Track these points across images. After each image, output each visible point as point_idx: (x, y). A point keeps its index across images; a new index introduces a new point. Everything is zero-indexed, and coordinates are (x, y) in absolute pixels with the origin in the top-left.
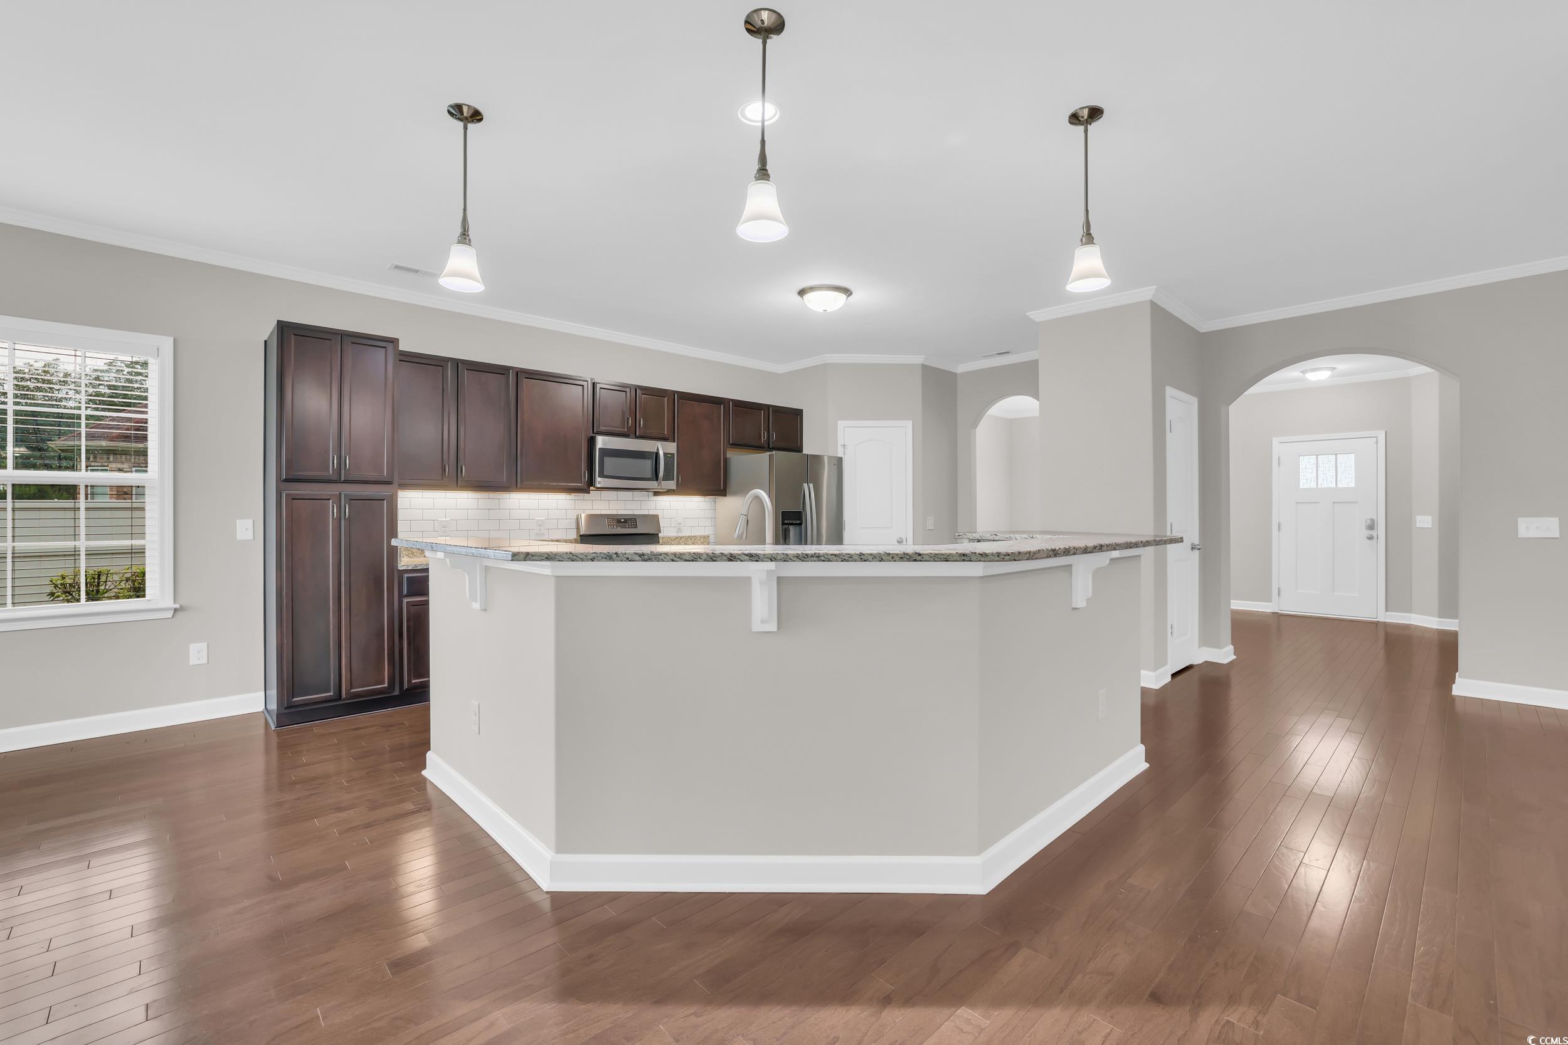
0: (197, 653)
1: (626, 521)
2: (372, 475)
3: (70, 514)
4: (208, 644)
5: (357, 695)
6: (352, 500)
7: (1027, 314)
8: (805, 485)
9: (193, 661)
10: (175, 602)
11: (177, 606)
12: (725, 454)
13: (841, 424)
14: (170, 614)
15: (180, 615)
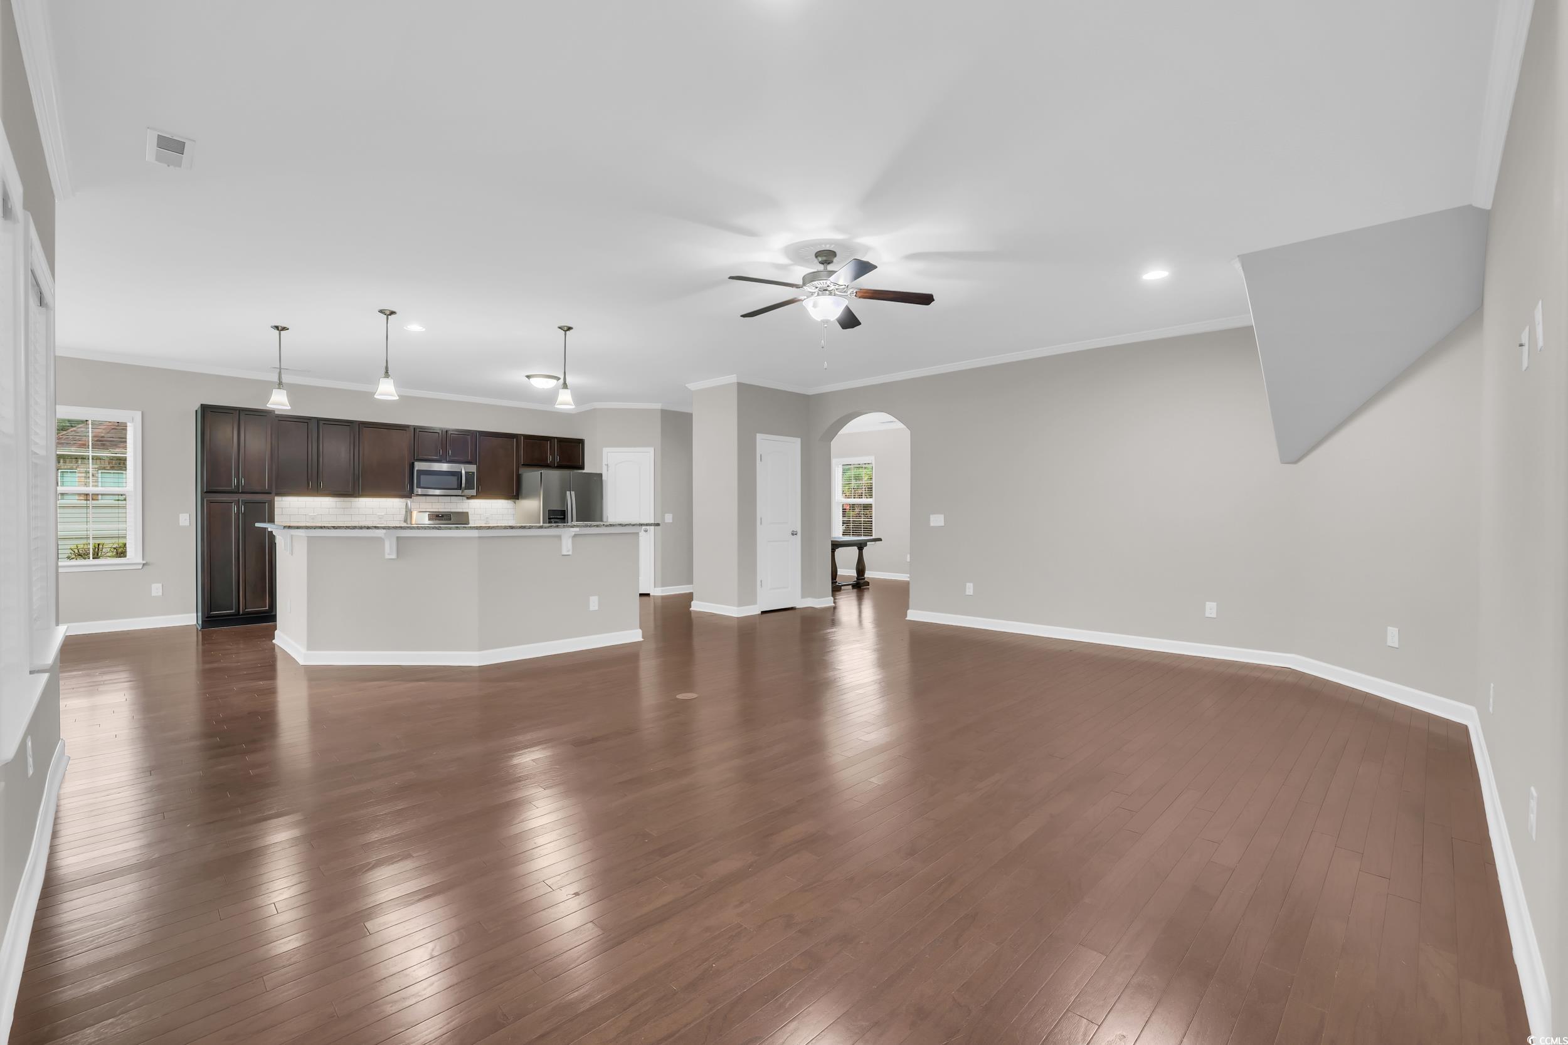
0: (156, 589)
1: (442, 516)
2: (258, 488)
3: (85, 511)
4: (162, 585)
5: (249, 613)
6: (245, 503)
7: (686, 385)
8: (568, 493)
9: (154, 594)
10: (143, 560)
11: (144, 562)
12: (518, 470)
13: (605, 450)
14: (140, 567)
15: (146, 567)
